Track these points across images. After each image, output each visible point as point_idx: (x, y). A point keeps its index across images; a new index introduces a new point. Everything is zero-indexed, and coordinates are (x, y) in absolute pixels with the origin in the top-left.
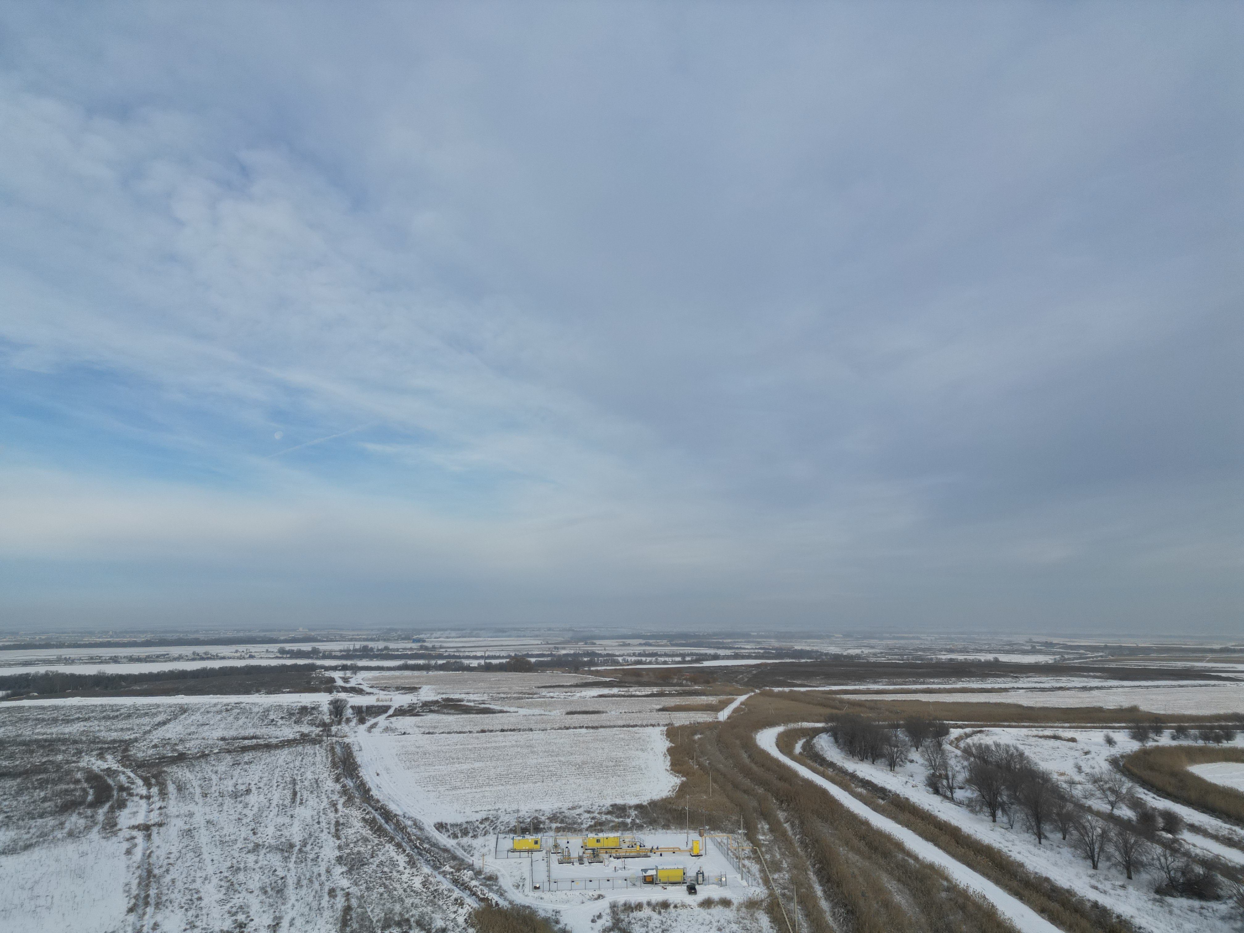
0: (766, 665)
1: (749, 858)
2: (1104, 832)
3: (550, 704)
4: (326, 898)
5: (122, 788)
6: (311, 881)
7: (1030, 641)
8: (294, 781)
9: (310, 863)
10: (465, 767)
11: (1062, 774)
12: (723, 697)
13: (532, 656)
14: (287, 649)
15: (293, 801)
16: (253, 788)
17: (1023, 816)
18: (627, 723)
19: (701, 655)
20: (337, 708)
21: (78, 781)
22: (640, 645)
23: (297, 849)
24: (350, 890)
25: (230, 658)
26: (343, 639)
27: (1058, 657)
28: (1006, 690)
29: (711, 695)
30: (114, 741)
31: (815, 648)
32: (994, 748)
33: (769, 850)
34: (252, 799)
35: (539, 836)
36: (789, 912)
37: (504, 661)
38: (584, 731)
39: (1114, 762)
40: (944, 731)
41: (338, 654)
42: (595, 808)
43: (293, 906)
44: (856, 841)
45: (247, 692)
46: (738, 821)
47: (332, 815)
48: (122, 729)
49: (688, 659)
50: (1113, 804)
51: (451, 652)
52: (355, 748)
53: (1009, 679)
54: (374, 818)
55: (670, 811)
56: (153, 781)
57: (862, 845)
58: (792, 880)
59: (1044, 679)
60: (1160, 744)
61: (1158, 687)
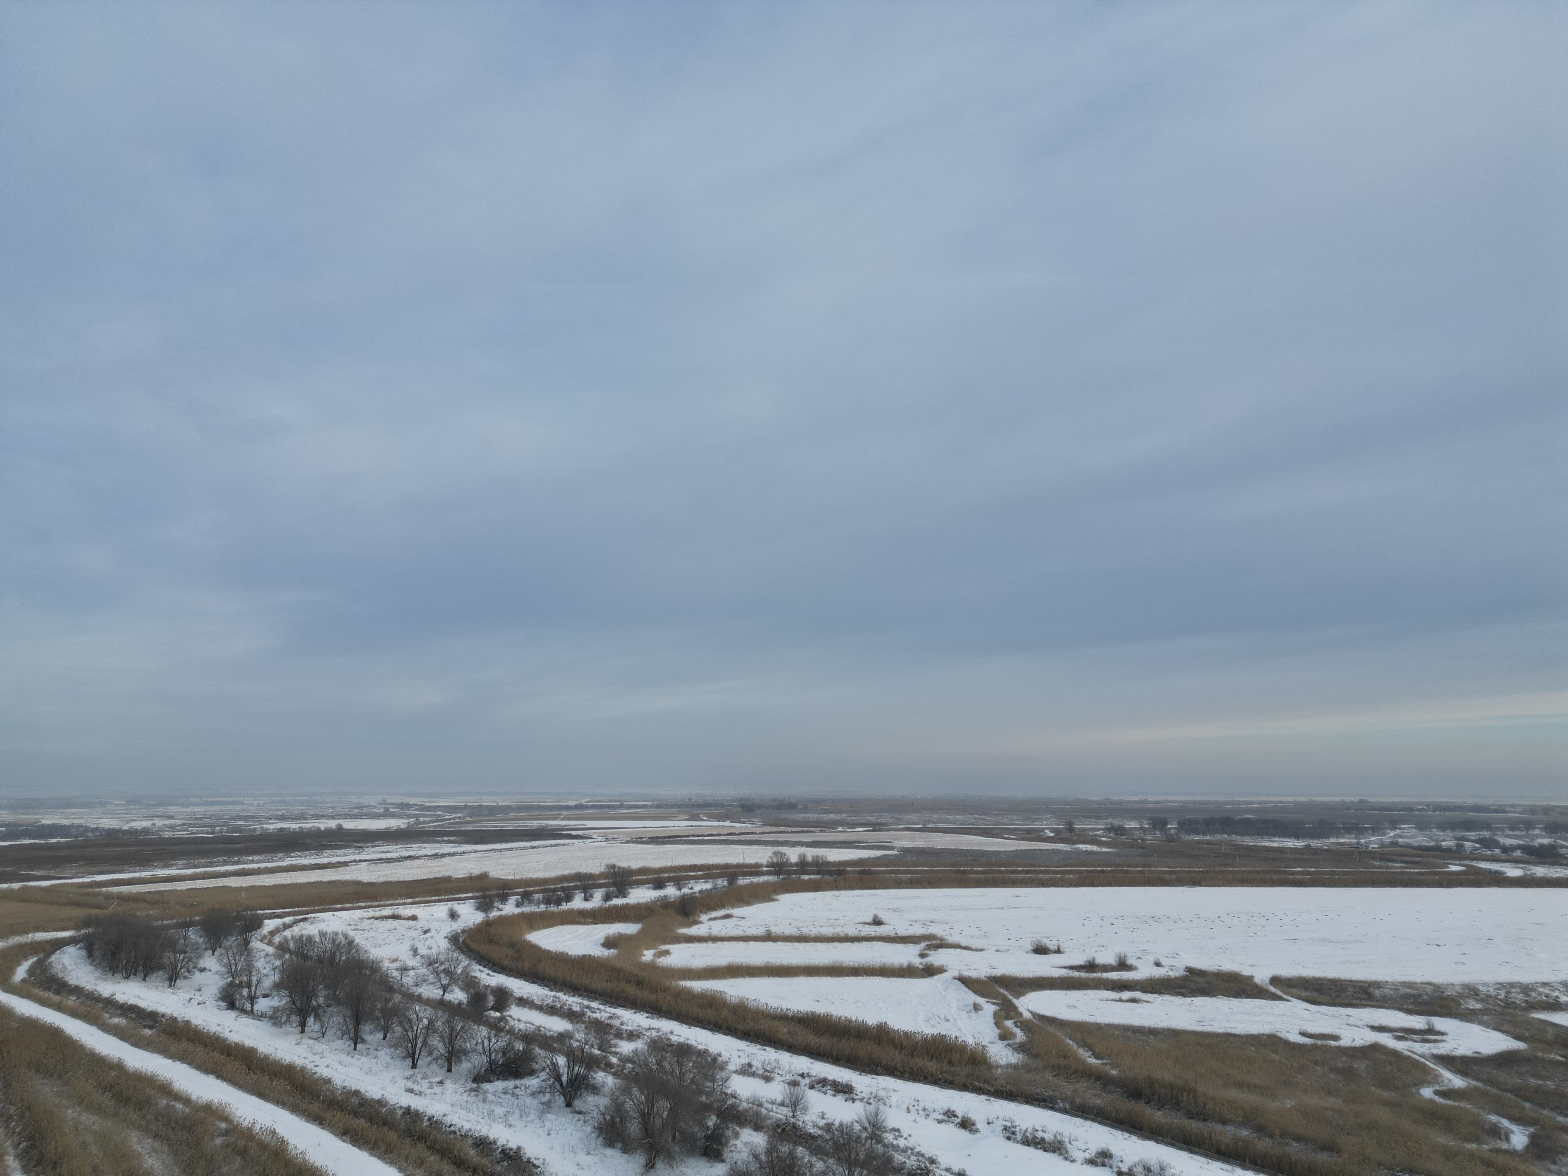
2: (431, 1022)
7: (384, 802)
11: (394, 961)
17: (340, 1019)
27: (412, 820)
28: (345, 864)
31: (77, 822)
32: (317, 939)
39: (454, 939)
40: (256, 923)
44: (96, 1096)
50: (445, 988)
53: (352, 850)
59: (392, 847)
60: (503, 913)
61: (511, 849)
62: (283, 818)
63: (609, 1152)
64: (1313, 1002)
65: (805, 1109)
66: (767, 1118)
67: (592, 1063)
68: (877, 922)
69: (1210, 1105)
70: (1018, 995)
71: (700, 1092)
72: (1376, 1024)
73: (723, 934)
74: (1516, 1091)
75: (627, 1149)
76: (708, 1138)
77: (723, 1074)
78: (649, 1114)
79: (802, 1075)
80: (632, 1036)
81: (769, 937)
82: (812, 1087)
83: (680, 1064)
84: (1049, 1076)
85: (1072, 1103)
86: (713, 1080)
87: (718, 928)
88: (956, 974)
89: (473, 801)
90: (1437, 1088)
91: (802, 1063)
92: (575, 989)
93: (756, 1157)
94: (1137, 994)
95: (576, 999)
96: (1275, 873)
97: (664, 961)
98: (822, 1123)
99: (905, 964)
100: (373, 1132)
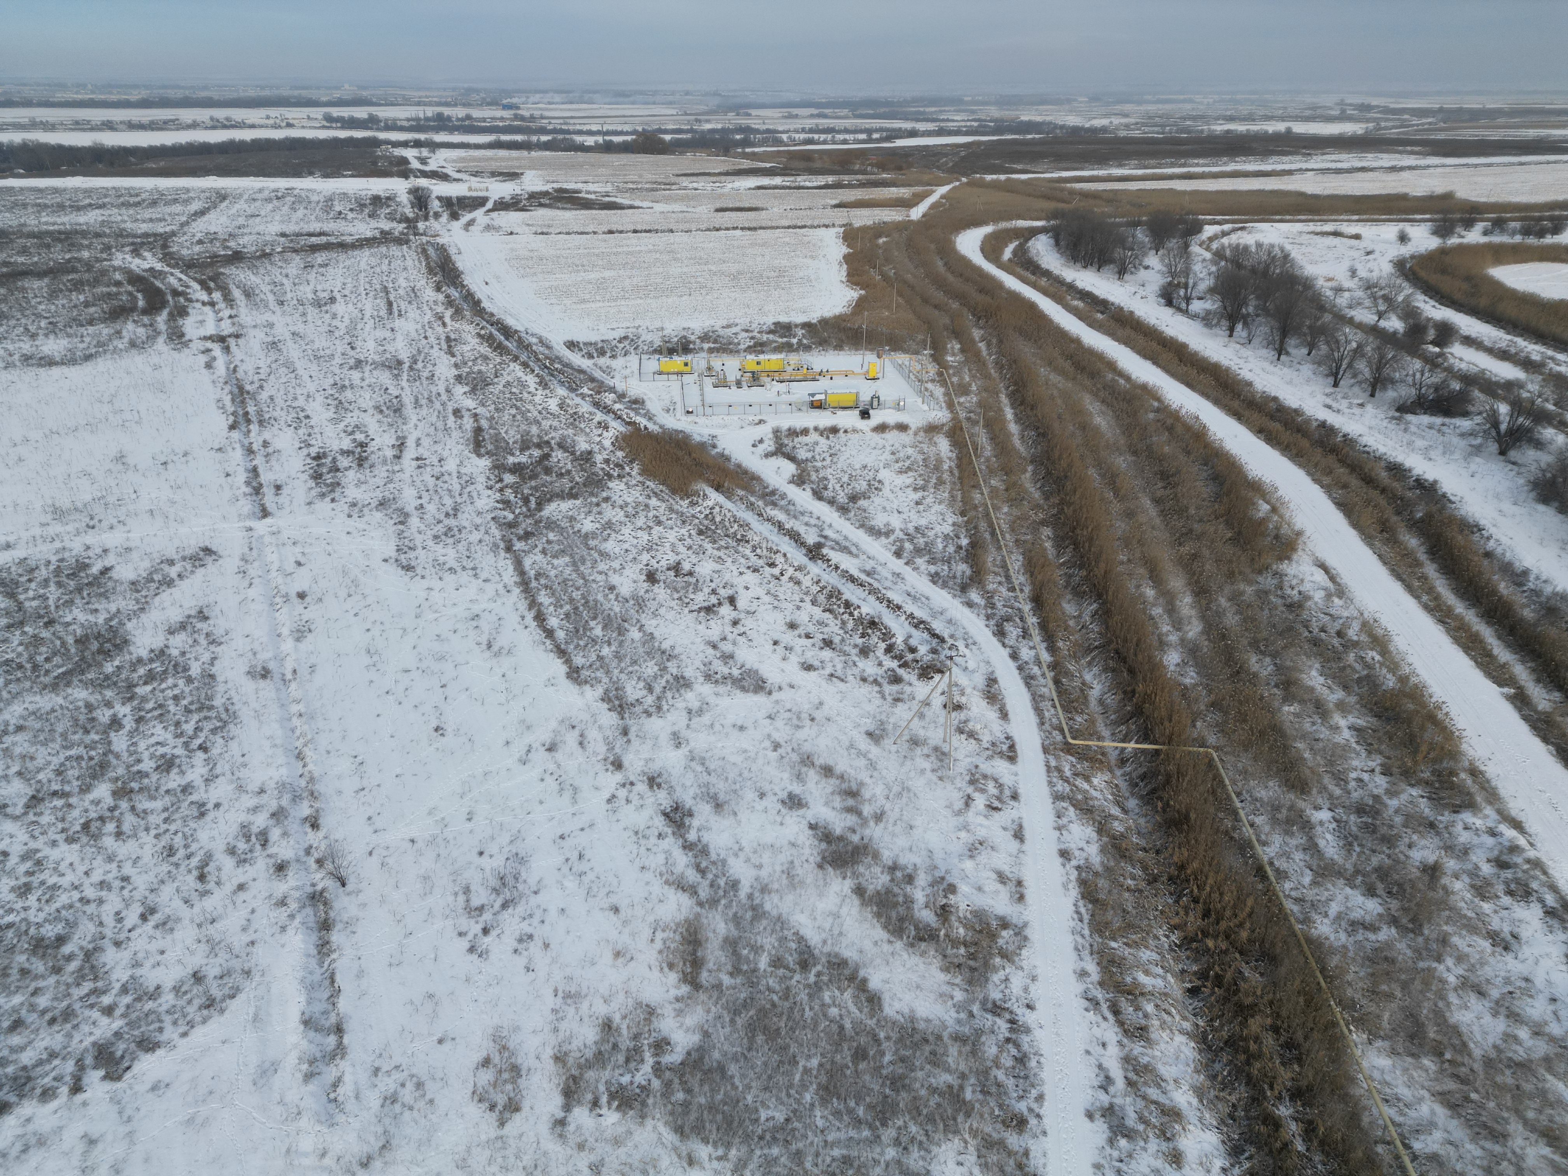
0: (979, 143)
1: (933, 381)
2: (1360, 346)
3: (693, 198)
4: (452, 418)
5: (176, 293)
6: (430, 400)
7: (1342, 103)
8: (385, 290)
9: (425, 382)
10: (593, 276)
11: (1330, 280)
12: (918, 189)
13: (666, 132)
14: (335, 115)
15: (390, 312)
16: (338, 296)
17: (1267, 329)
18: (794, 223)
19: (894, 130)
20: (420, 199)
21: (118, 284)
22: (812, 116)
23: (406, 366)
24: (478, 411)
25: (261, 126)
26: (407, 102)
27: (1371, 125)
28: (1290, 173)
29: (903, 185)
30: (146, 235)
31: (1048, 119)
32: (1253, 249)
33: (958, 372)
34: (339, 308)
35: (689, 357)
36: (972, 436)
37: (629, 138)
38: (738, 233)
39: (1400, 265)
40: (1195, 228)
41: (405, 124)
42: (754, 326)
43: (416, 426)
44: (1061, 361)
45: (297, 174)
46: (924, 342)
47: (440, 330)
48: (151, 220)
49: (876, 136)
50: (1381, 315)
51: (556, 124)
52: (452, 251)
53: (1299, 158)
54: (491, 333)
55: (845, 330)
56: (212, 285)
57: (1067, 365)
58: (980, 404)
59: (1344, 156)
60: (1465, 241)
62: (1231, 119)
63: (1541, 508)
67: (1542, 417)
89: (1451, 103)
95: (1542, 349)
100: (1286, 436)
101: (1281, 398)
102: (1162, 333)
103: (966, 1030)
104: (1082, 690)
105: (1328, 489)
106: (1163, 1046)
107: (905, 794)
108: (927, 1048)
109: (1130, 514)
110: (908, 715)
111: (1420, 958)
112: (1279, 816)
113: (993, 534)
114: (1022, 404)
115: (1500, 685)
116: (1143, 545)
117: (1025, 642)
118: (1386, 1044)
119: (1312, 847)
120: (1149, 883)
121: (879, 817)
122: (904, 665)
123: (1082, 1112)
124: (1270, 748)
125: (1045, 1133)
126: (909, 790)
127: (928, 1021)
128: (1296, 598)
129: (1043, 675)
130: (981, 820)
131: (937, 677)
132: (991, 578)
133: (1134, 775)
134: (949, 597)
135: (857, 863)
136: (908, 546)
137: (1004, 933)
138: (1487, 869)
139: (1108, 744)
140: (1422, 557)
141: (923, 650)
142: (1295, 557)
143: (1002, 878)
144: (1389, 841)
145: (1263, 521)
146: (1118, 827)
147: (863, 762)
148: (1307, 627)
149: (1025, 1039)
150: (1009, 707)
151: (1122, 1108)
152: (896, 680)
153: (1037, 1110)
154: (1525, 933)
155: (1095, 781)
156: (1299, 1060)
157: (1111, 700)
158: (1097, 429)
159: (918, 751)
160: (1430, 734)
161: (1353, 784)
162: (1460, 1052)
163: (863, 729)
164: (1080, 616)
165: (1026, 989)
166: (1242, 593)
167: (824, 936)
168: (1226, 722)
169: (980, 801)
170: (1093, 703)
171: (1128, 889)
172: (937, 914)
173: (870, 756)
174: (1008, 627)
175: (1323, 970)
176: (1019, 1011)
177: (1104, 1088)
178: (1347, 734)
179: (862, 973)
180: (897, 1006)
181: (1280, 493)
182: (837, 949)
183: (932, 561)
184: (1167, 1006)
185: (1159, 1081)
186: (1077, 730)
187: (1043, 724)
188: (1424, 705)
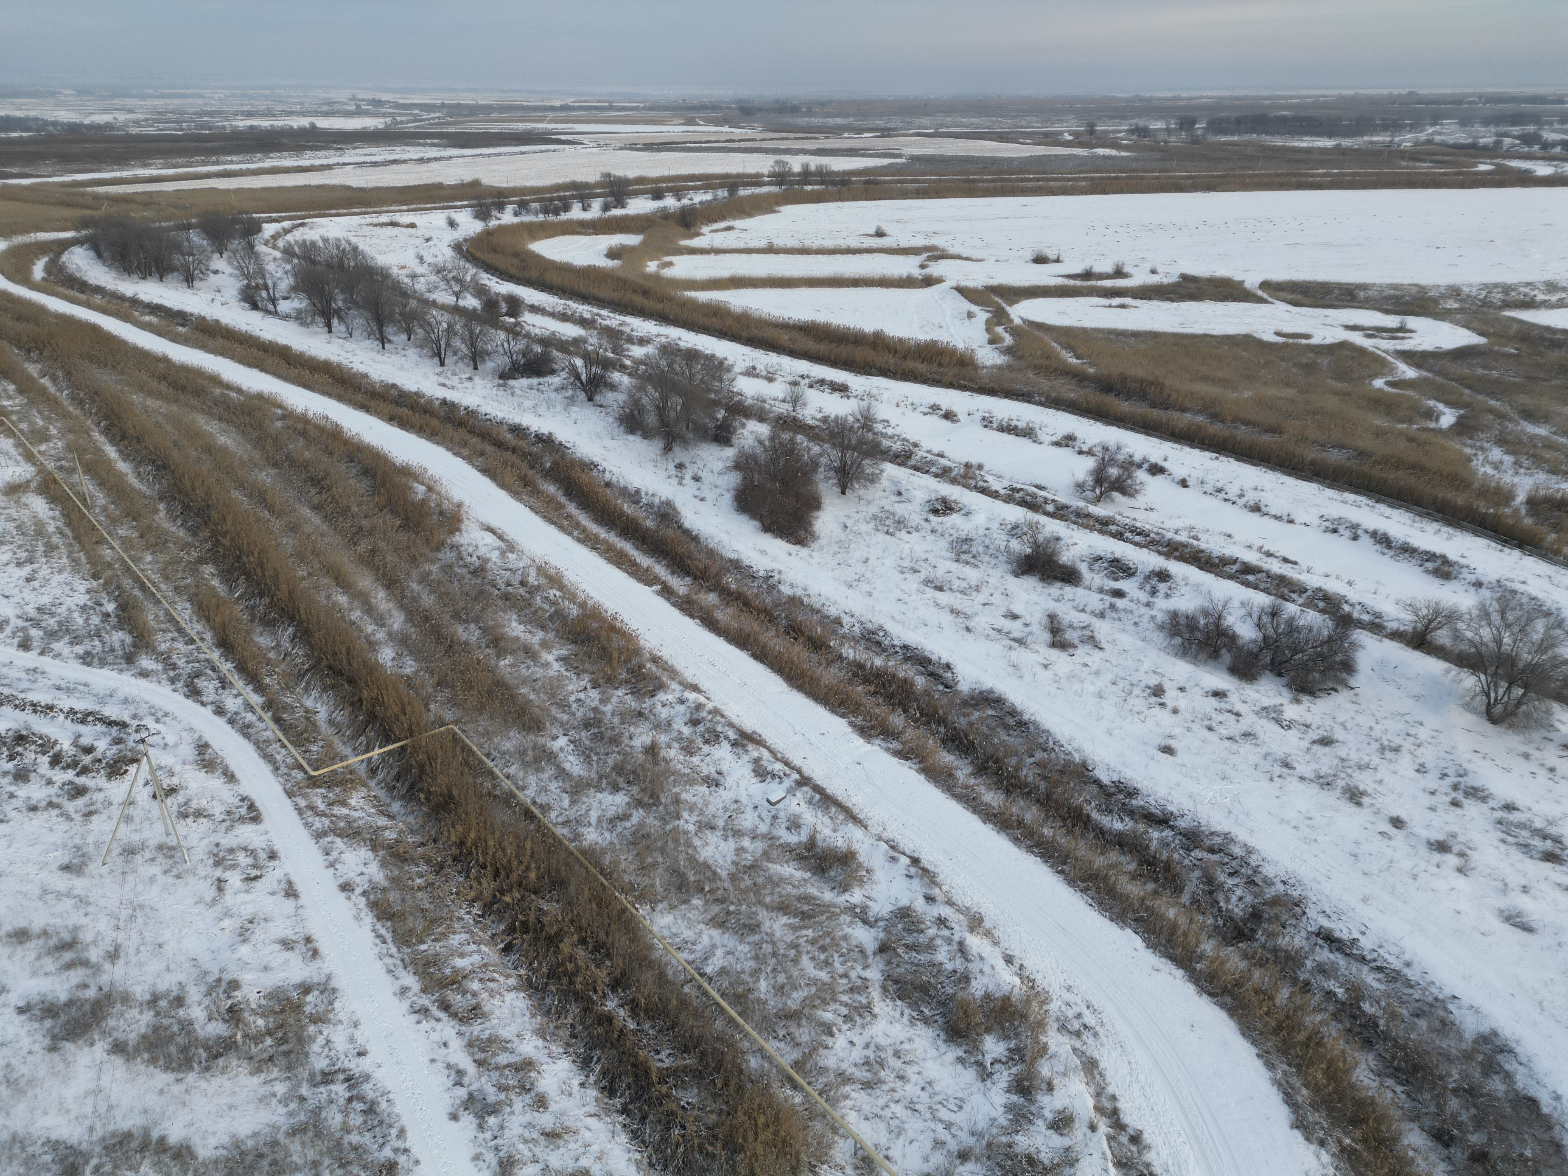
2: (450, 325)
7: (354, 98)
11: (403, 268)
17: (363, 321)
27: (389, 120)
28: (329, 167)
32: (321, 244)
36: (72, 486)
39: (457, 247)
40: (254, 228)
44: (154, 385)
50: (457, 295)
53: (332, 152)
57: (163, 387)
58: (69, 448)
59: (374, 150)
60: (502, 222)
61: (499, 155)
62: (250, 114)
63: (631, 437)
64: (1296, 304)
65: (804, 405)
66: (770, 412)
67: (608, 365)
68: (880, 234)
69: (1174, 396)
70: (1012, 303)
71: (709, 390)
72: (1351, 323)
73: (725, 246)
74: (1462, 381)
75: (647, 435)
76: (718, 428)
77: (730, 376)
78: (664, 408)
79: (802, 377)
80: (643, 341)
81: (771, 250)
82: (811, 386)
83: (690, 367)
84: (1030, 374)
85: (1048, 397)
86: (721, 381)
87: (720, 240)
88: (954, 284)
89: (450, 99)
90: (1390, 379)
91: (803, 366)
92: (584, 298)
93: (761, 442)
94: (1127, 301)
95: (589, 308)
96: (1295, 175)
97: (668, 273)
98: (819, 416)
99: (905, 276)
100: (416, 419)
101: (399, 384)
102: (257, 338)
103: (302, 1117)
104: (308, 719)
105: (468, 459)
106: (497, 1012)
107: (139, 914)
108: (265, 1163)
109: (293, 528)
110: (111, 825)
111: (666, 823)
112: (527, 759)
113: (143, 588)
114: (123, 438)
115: (650, 585)
116: (318, 555)
117: (226, 692)
118: (665, 903)
119: (562, 774)
120: (437, 873)
121: (114, 955)
122: (85, 771)
123: (446, 1117)
124: (501, 703)
125: (417, 1162)
126: (142, 907)
127: (255, 1135)
128: (477, 563)
129: (260, 719)
130: (243, 897)
131: (132, 769)
132: (159, 637)
133: (389, 779)
134: (114, 674)
135: (104, 1018)
136: (34, 632)
137: (309, 998)
138: (687, 731)
139: (353, 760)
140: (563, 500)
141: (102, 745)
142: (463, 527)
143: (287, 944)
144: (615, 740)
145: (424, 502)
146: (390, 835)
147: (68, 904)
148: (494, 586)
149: (367, 1089)
150: (233, 767)
151: (480, 1090)
152: (79, 792)
153: (402, 1146)
154: (724, 768)
155: (352, 802)
156: (608, 956)
157: (341, 717)
158: (224, 450)
159: (138, 859)
160: (617, 642)
161: (574, 706)
162: (714, 880)
163: (54, 866)
164: (278, 645)
165: (352, 1040)
166: (429, 573)
167: (87, 1123)
168: (456, 695)
169: (234, 879)
170: (324, 727)
171: (420, 889)
172: (225, 1021)
173: (76, 892)
174: (200, 683)
175: (602, 871)
176: (352, 1065)
177: (459, 1084)
178: (556, 666)
179: (155, 1134)
180: (213, 1141)
181: (430, 473)
182: (111, 1128)
183: (76, 640)
184: (489, 975)
185: (504, 1045)
186: (317, 760)
187: (277, 769)
188: (604, 620)
